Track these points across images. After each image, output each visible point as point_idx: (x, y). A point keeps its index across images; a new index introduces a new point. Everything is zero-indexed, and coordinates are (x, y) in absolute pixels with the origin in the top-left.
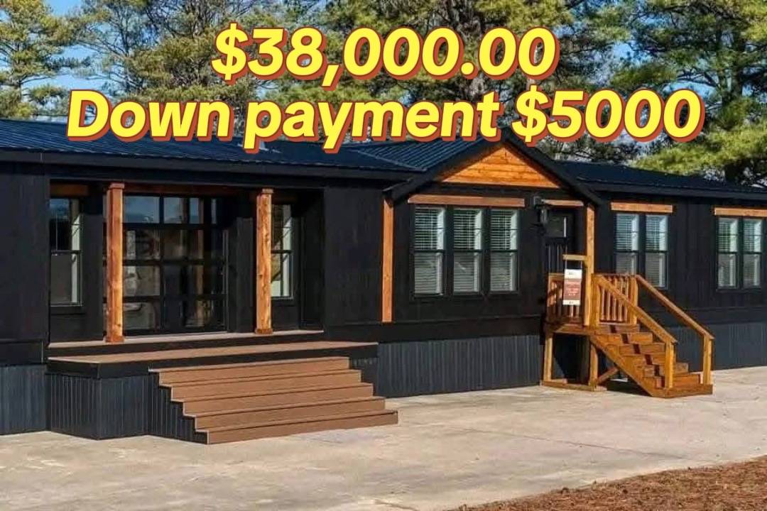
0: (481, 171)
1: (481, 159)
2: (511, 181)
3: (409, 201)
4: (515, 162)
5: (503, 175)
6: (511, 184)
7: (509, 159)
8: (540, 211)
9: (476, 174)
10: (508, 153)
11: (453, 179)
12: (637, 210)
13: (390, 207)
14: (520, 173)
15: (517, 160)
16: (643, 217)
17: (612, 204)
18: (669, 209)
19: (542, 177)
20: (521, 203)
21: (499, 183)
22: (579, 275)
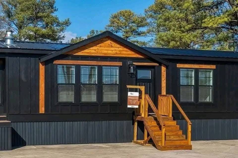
0: (96, 50)
1: (96, 45)
2: (114, 55)
3: (54, 63)
4: (117, 47)
5: (110, 52)
6: (115, 56)
7: (113, 45)
8: (130, 67)
9: (93, 51)
10: (112, 42)
11: (80, 54)
12: (193, 67)
13: (43, 65)
14: (119, 51)
15: (118, 46)
16: (197, 71)
17: (177, 64)
18: (214, 67)
19: (133, 53)
20: (120, 64)
21: (108, 55)
22: (137, 94)
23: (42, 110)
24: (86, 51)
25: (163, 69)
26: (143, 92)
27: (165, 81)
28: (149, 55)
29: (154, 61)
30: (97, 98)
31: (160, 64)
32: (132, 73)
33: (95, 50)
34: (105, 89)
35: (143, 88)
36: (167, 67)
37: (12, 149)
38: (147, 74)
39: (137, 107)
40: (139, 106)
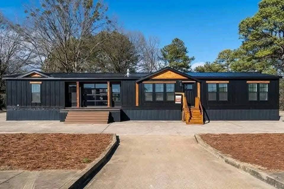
1: (163, 74)
2: (172, 78)
3: (142, 83)
7: (172, 73)
8: (180, 84)
11: (155, 78)
13: (138, 84)
14: (175, 76)
17: (206, 81)
20: (175, 82)
21: (168, 78)
22: (180, 97)
23: (137, 104)
24: (158, 76)
25: (199, 84)
26: (184, 96)
27: (199, 90)
28: (189, 77)
29: (193, 80)
30: (163, 99)
31: (197, 82)
32: (181, 87)
33: (162, 76)
34: (167, 94)
35: (183, 94)
36: (201, 83)
37: (121, 121)
38: (190, 87)
39: (180, 103)
40: (182, 103)
